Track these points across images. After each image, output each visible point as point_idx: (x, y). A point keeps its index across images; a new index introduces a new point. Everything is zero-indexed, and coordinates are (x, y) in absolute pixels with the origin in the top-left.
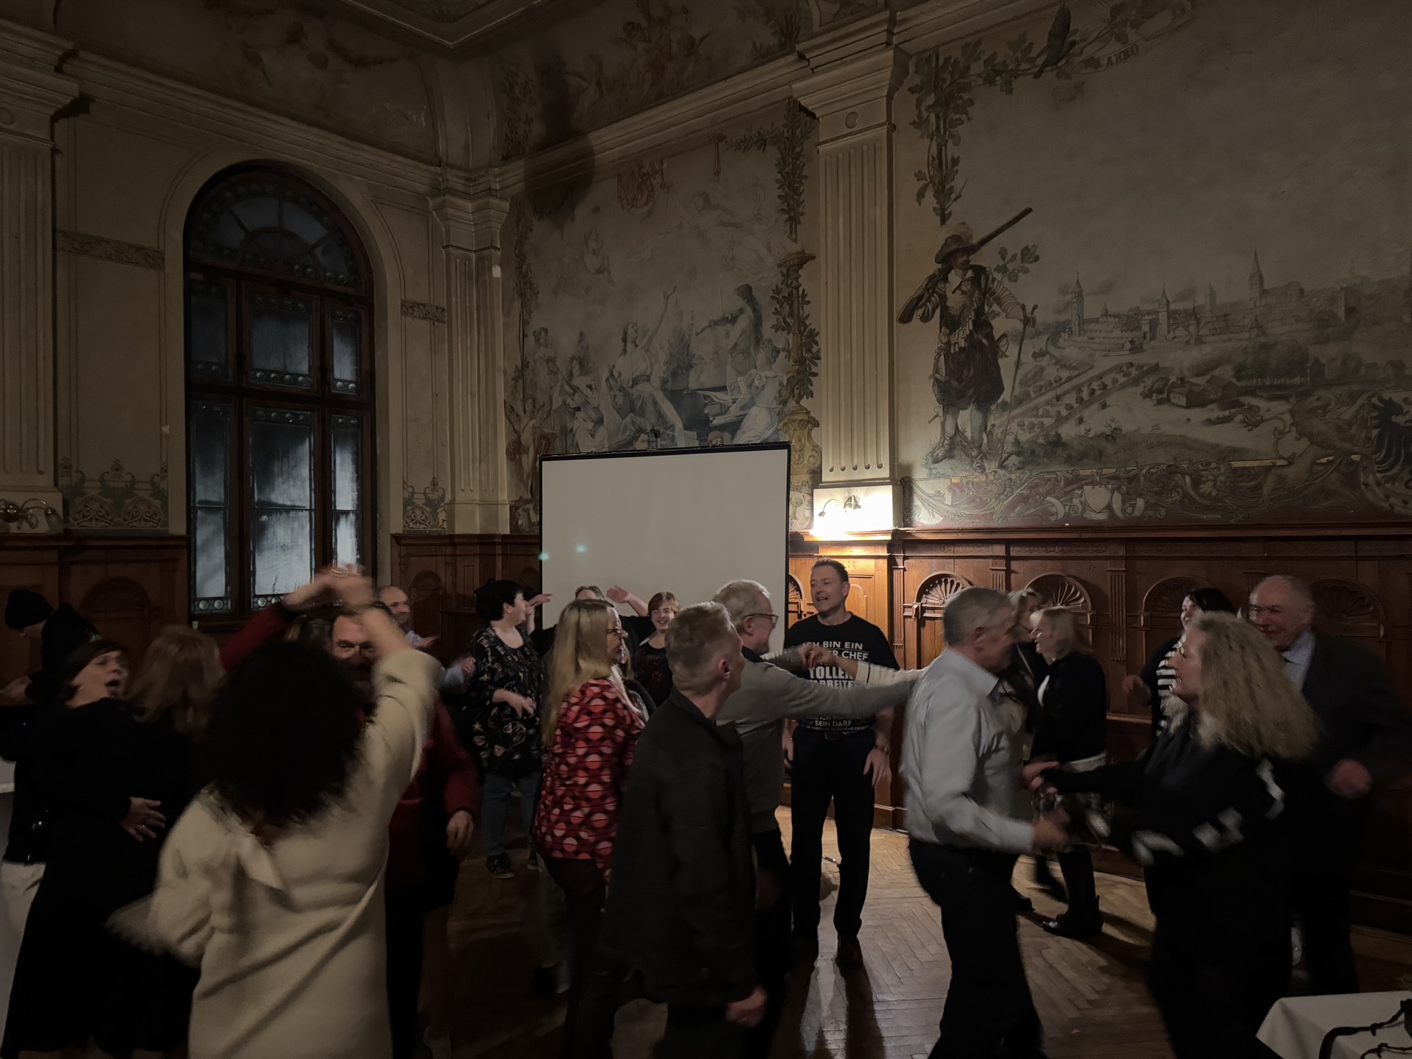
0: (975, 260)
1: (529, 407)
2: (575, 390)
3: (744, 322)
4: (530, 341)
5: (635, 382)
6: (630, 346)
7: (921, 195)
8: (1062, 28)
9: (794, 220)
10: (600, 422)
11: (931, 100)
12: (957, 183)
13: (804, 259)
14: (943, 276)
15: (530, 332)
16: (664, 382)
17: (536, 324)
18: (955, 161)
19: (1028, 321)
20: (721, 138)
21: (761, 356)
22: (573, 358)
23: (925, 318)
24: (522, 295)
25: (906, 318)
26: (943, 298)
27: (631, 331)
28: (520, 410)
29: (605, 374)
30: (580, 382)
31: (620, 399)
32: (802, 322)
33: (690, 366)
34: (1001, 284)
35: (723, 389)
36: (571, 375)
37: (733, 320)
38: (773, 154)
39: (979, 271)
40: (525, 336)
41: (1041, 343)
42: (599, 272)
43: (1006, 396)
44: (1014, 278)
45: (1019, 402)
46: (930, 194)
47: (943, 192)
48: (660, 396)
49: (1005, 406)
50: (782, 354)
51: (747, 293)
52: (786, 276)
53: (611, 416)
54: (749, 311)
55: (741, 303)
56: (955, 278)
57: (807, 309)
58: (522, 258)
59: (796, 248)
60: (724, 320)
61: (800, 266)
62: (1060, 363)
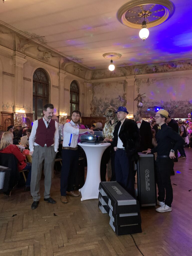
0: (141, 96)
1: (93, 104)
2: (99, 103)
3: (119, 99)
4: (94, 98)
5: (107, 103)
6: (106, 100)
7: (136, 90)
8: (148, 80)
9: (125, 90)
10: (102, 106)
11: (138, 83)
12: (140, 90)
13: (125, 94)
14: (138, 97)
15: (94, 97)
16: (110, 103)
17: (95, 96)
18: (139, 88)
19: (145, 102)
20: (117, 82)
21: (121, 102)
22: (99, 100)
23: (136, 100)
24: (93, 93)
25: (135, 100)
26: (138, 99)
27: (106, 98)
28: (92, 105)
29: (103, 102)
30: (100, 102)
31: (105, 105)
32: (125, 99)
33: (113, 102)
34: (143, 99)
35: (117, 104)
36: (99, 102)
37: (118, 98)
38: (123, 85)
39: (141, 97)
40: (93, 97)
41: (146, 103)
42: (103, 92)
43: (143, 107)
44: (144, 98)
45: (144, 108)
46: (137, 90)
47: (138, 91)
48: (110, 105)
49: (143, 108)
50: (123, 102)
51: (119, 96)
52: (124, 95)
53: (104, 106)
54: (120, 98)
55: (119, 97)
56: (139, 98)
57: (126, 98)
58: (93, 89)
59: (125, 93)
60: (117, 98)
61: (125, 95)
62: (147, 105)
